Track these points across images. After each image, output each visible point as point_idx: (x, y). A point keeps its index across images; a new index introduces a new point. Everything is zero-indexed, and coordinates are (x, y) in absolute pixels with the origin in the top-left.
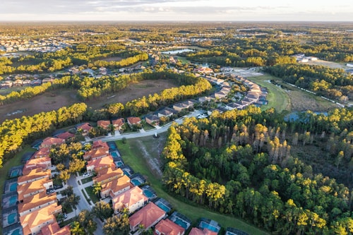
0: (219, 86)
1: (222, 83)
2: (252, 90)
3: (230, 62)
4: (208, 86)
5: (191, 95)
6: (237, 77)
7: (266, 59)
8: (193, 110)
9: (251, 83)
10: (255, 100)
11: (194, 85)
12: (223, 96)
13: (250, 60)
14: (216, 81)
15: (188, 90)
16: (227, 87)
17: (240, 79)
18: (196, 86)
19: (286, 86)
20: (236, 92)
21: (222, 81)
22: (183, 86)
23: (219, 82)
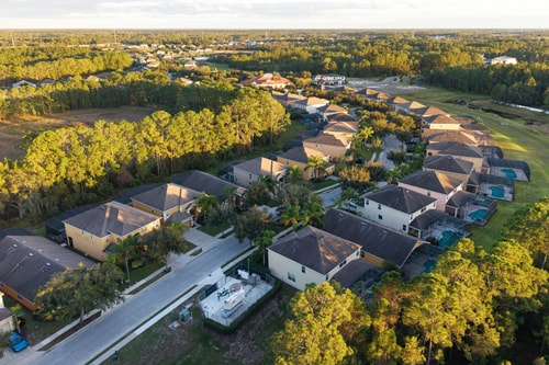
0: (315, 117)
1: (323, 109)
2: (434, 126)
3: (335, 65)
4: (277, 115)
5: (204, 155)
6: (363, 92)
7: (417, 58)
8: (178, 246)
9: (416, 105)
10: (478, 164)
11: (217, 112)
12: (338, 152)
13: (381, 61)
14: (304, 103)
15: (184, 134)
16: (344, 118)
17: (375, 96)
18: (226, 115)
19: (512, 111)
20: (381, 133)
21: (324, 102)
22: (164, 115)
23: (314, 105)
